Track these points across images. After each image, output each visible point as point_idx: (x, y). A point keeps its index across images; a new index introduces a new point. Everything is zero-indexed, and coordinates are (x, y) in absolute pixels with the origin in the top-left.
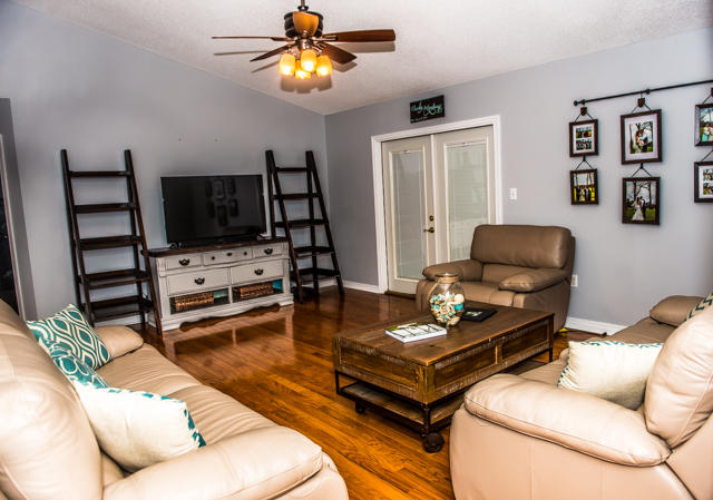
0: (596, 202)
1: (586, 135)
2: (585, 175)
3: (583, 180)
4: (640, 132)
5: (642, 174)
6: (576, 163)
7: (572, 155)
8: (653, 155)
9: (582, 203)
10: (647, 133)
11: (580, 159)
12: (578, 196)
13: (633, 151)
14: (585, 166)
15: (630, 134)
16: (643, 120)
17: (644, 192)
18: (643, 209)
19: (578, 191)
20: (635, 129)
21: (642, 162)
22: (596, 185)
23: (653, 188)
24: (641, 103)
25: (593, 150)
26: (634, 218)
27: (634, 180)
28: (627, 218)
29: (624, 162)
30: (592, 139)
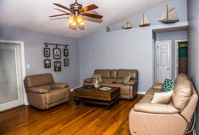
0: (50, 67)
1: (48, 52)
2: (48, 61)
3: (47, 62)
4: (57, 53)
5: (57, 61)
6: (45, 58)
7: (45, 56)
8: (59, 57)
9: (47, 68)
10: (58, 53)
11: (46, 57)
12: (46, 66)
13: (56, 56)
14: (47, 59)
15: (55, 53)
16: (57, 50)
17: (58, 65)
18: (58, 68)
19: (46, 65)
20: (56, 52)
21: (57, 58)
22: (50, 63)
23: (60, 64)
24: (57, 47)
25: (49, 55)
26: (57, 70)
27: (56, 62)
28: (55, 70)
29: (54, 58)
30: (49, 53)
